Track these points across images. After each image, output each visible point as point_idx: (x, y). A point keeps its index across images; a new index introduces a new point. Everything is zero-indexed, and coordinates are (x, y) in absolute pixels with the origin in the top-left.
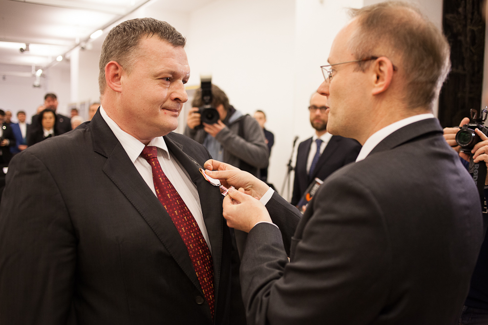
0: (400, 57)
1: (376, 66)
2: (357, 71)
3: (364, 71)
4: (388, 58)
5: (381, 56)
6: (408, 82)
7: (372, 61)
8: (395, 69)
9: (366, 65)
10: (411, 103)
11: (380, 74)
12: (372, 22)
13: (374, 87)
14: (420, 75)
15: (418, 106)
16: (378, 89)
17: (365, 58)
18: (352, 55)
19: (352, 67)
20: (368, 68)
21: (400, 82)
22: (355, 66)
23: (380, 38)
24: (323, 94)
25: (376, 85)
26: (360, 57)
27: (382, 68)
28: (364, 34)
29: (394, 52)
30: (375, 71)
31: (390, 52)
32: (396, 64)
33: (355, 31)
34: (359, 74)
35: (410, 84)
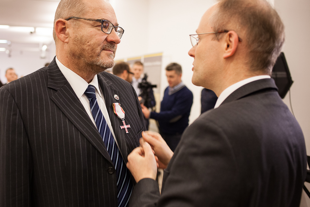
0: (244, 32)
1: (227, 37)
2: (214, 40)
3: (218, 40)
4: (236, 32)
5: (231, 30)
6: (249, 50)
7: (225, 33)
8: (240, 40)
9: (220, 36)
10: (252, 66)
11: (230, 43)
12: (227, 5)
13: (225, 52)
14: (259, 46)
15: (257, 70)
16: (228, 53)
17: (220, 30)
18: (212, 28)
19: (211, 37)
20: (221, 38)
21: (244, 50)
22: (213, 36)
23: (231, 16)
24: (191, 55)
25: (226, 51)
26: (216, 30)
27: (231, 39)
28: (220, 14)
29: (240, 28)
30: (226, 41)
31: (237, 27)
32: (241, 37)
33: (215, 11)
34: (215, 42)
35: (251, 52)
